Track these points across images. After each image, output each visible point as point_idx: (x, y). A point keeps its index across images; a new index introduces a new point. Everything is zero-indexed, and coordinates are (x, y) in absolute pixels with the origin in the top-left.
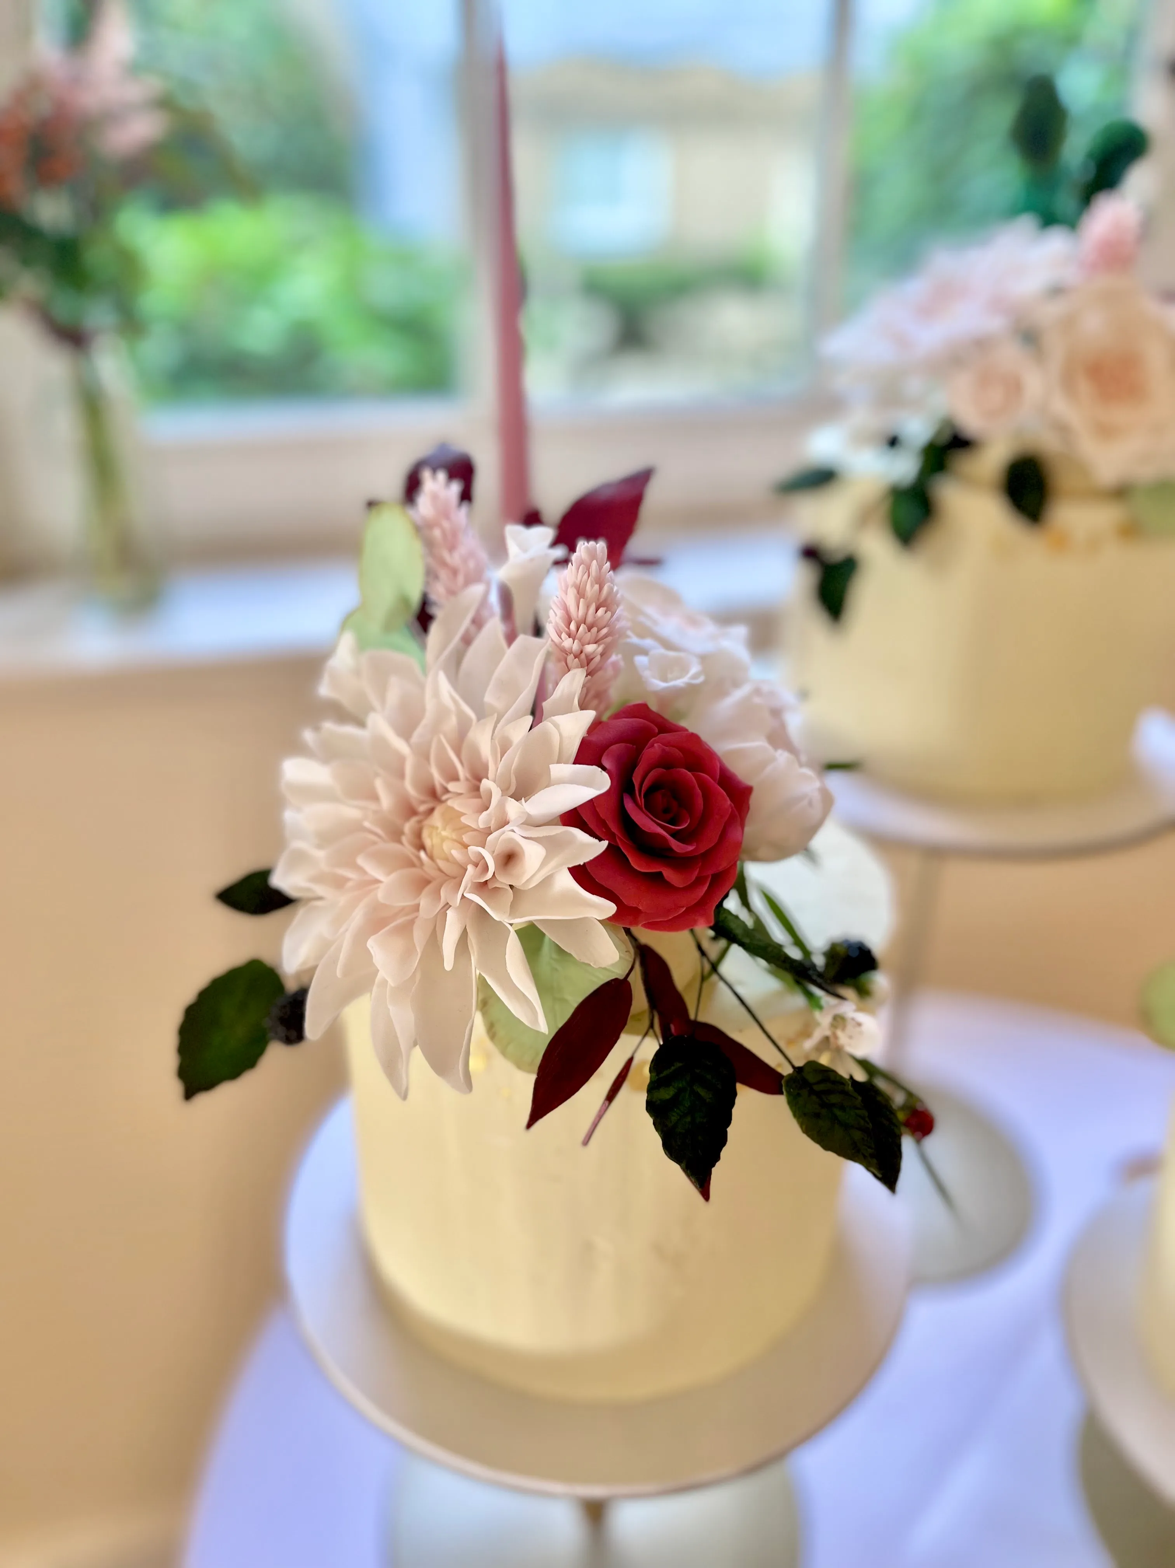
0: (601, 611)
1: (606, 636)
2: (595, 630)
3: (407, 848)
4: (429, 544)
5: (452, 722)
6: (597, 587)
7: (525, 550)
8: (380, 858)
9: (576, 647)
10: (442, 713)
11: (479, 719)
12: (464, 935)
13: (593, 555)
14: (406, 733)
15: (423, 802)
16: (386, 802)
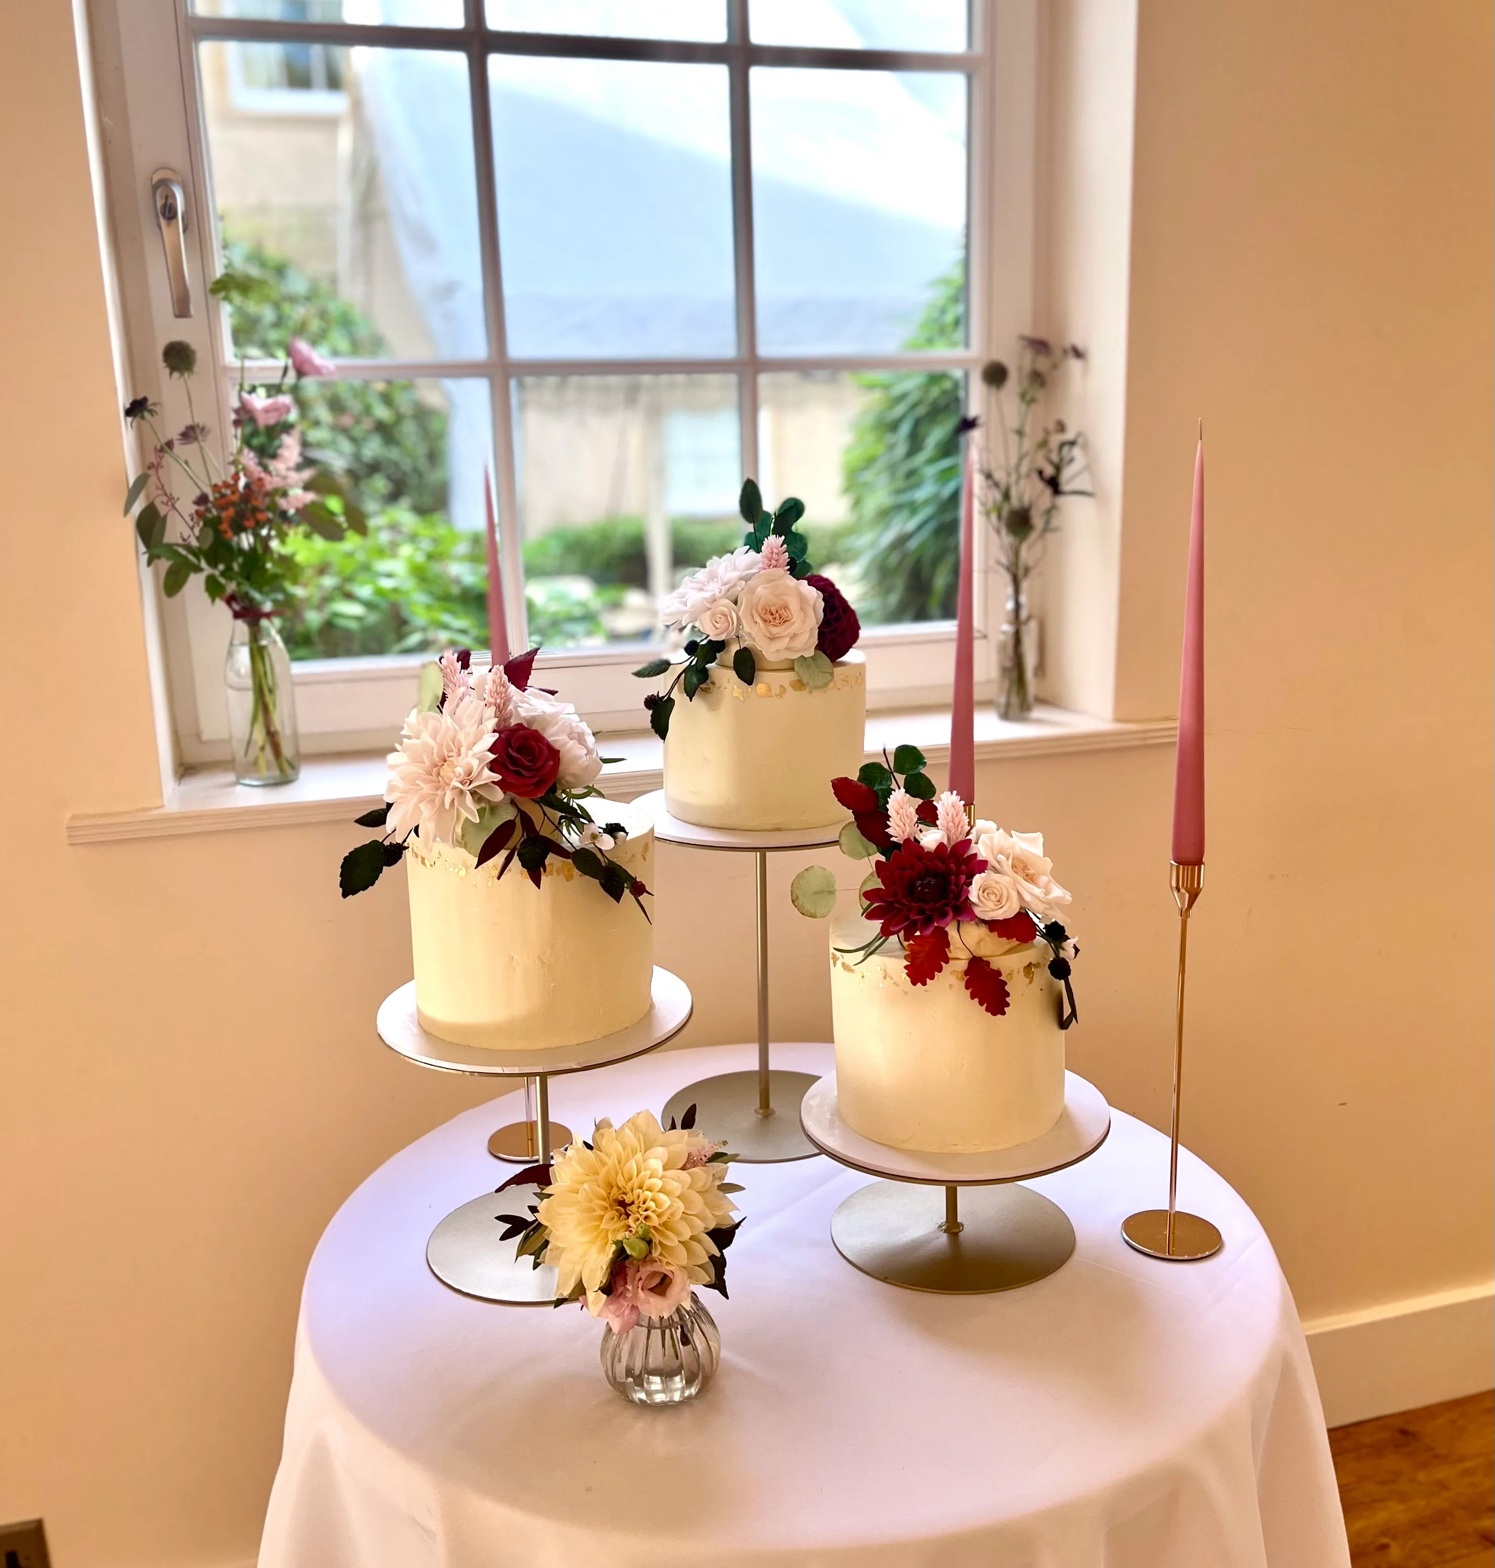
0: (502, 687)
1: (504, 697)
2: (500, 695)
3: (434, 778)
4: (445, 676)
5: (452, 732)
6: (499, 680)
7: (478, 672)
8: (425, 782)
9: (493, 701)
10: (448, 729)
11: (461, 729)
12: (453, 801)
13: (498, 669)
14: (434, 739)
15: (440, 762)
16: (427, 763)
